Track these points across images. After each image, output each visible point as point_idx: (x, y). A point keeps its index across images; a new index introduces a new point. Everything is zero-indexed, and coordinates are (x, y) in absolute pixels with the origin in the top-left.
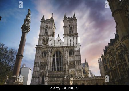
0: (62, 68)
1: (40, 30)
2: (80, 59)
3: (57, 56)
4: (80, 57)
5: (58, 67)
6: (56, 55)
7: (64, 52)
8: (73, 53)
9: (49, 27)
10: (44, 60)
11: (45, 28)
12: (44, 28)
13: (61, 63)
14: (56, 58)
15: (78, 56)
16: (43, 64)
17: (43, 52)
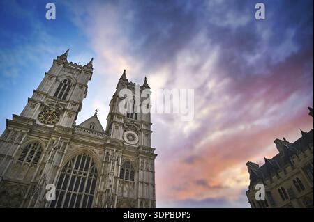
3: (78, 170)
4: (154, 190)
6: (76, 168)
7: (107, 162)
9: (73, 82)
11: (62, 80)
12: (57, 80)
13: (86, 197)
14: (74, 177)
15: (147, 184)
16: (15, 189)
17: (30, 145)
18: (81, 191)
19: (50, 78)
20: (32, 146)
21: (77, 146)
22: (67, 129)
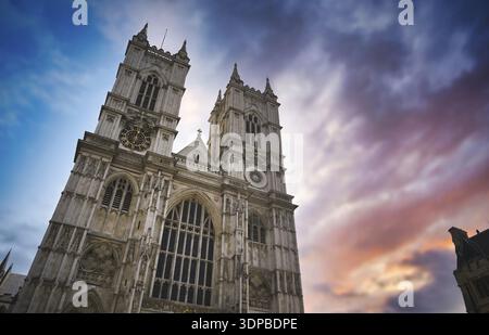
0: (208, 292)
2: (297, 265)
3: (187, 224)
4: (297, 259)
5: (188, 284)
6: (184, 220)
7: (228, 214)
9: (161, 81)
11: (144, 76)
13: (202, 263)
14: (182, 234)
16: (104, 247)
17: (115, 182)
18: (195, 255)
19: (129, 72)
20: (118, 183)
21: (181, 187)
22: (164, 159)
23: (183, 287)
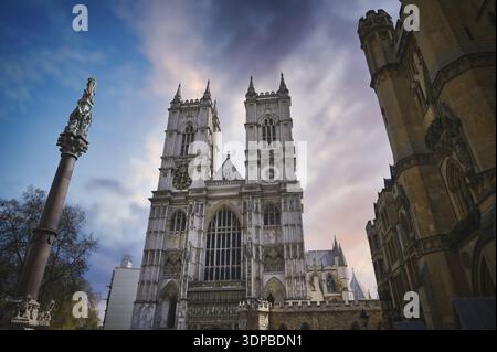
0: (239, 268)
1: (166, 140)
2: (302, 236)
3: (222, 227)
4: (302, 231)
5: (225, 266)
6: (219, 225)
7: (245, 213)
8: (279, 215)
9: (195, 127)
10: (177, 242)
11: (183, 130)
12: (178, 133)
13: (234, 251)
14: (219, 235)
15: (293, 225)
16: (175, 256)
17: (175, 215)
18: (228, 246)
19: (171, 135)
21: (214, 204)
22: (199, 190)
23: (223, 269)
